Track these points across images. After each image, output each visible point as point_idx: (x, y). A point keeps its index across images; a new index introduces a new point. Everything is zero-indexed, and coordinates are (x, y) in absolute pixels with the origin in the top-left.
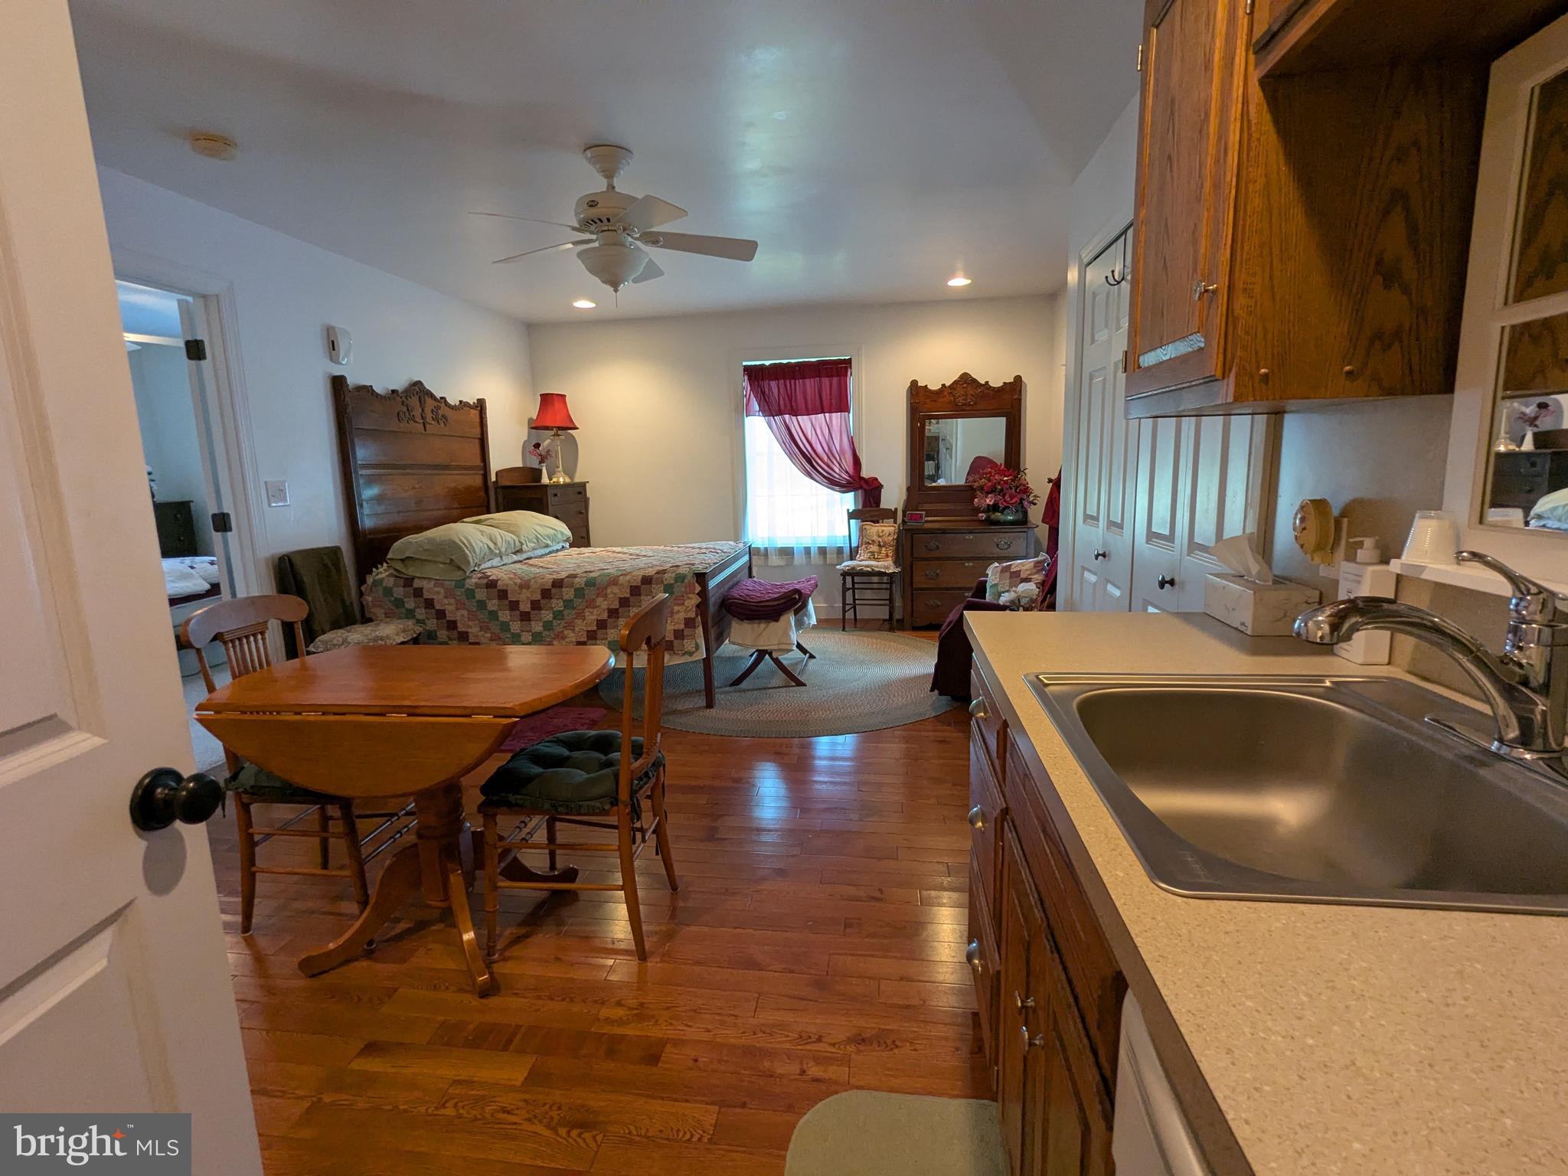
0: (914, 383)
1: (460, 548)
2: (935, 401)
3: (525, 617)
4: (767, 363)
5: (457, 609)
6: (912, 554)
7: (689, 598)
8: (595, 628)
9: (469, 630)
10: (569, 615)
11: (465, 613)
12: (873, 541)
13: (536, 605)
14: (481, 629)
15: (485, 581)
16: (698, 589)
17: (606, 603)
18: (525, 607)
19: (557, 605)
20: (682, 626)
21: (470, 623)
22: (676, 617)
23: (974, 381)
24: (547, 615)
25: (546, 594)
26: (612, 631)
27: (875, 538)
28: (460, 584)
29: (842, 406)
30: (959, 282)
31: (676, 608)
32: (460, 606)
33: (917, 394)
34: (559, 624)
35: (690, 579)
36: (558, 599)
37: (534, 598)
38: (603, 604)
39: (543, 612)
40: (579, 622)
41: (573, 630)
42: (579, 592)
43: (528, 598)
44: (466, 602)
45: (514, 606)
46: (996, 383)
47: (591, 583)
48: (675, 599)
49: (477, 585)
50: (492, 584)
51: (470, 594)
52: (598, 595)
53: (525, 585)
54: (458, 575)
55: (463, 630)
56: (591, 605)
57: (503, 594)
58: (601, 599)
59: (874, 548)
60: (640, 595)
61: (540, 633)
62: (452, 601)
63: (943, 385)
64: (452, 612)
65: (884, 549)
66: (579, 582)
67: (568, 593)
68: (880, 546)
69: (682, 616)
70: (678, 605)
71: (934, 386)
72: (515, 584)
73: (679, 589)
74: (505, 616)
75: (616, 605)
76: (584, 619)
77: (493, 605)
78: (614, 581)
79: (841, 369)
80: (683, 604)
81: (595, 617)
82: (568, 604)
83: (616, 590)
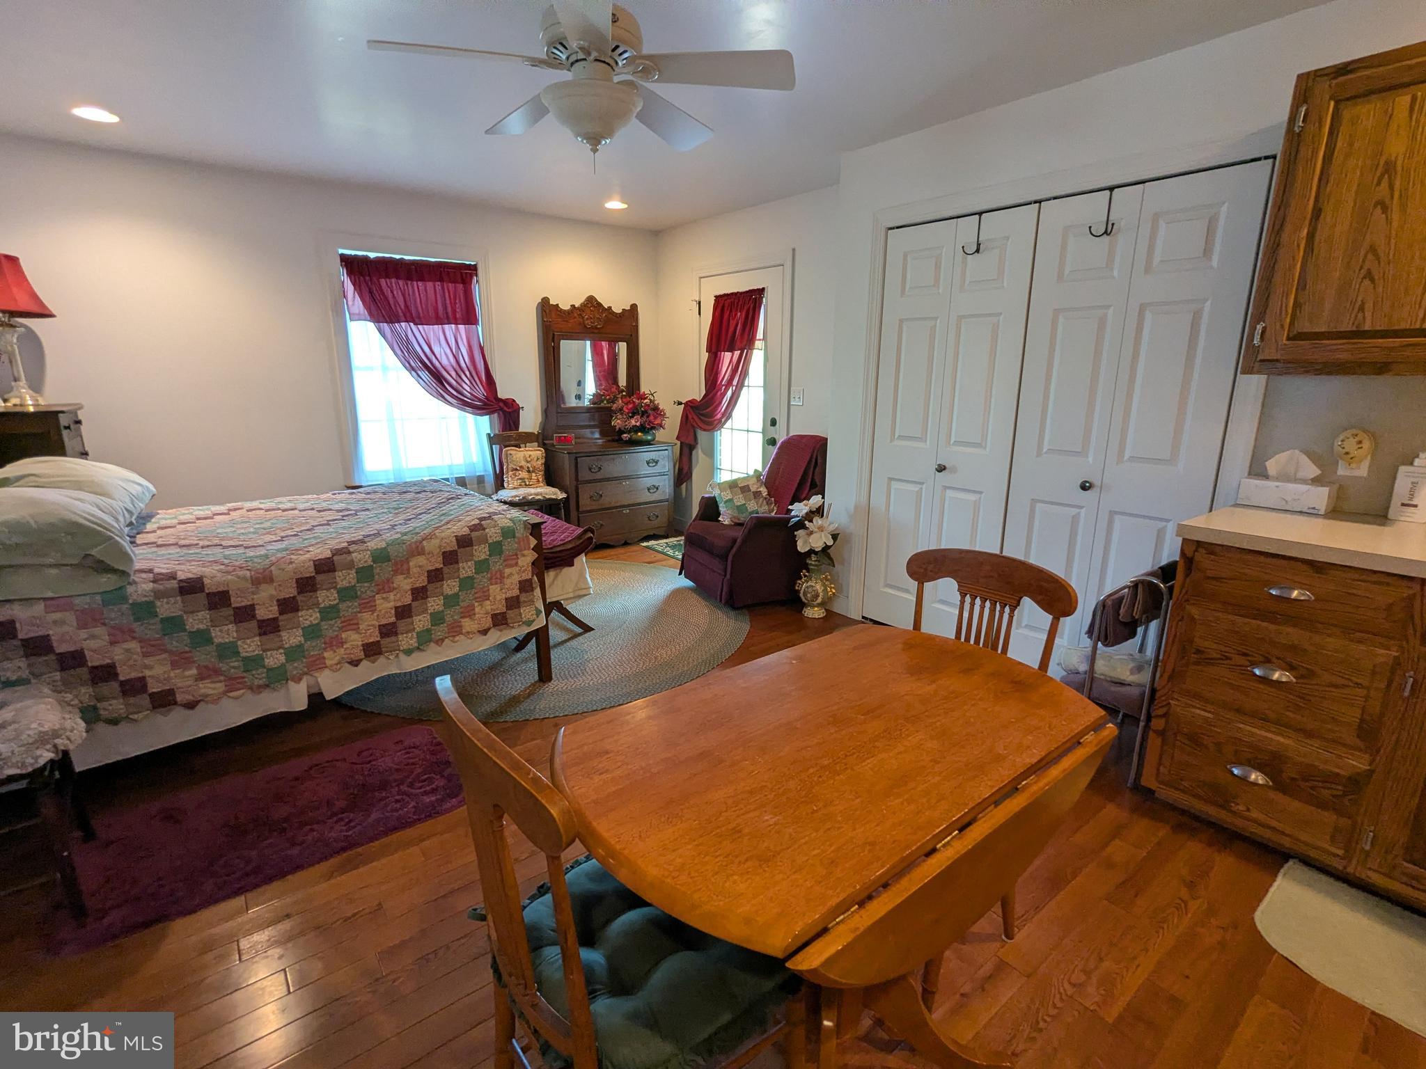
0: (545, 301)
1: (99, 532)
2: (567, 321)
3: (269, 628)
4: (372, 255)
5: (112, 643)
6: (577, 479)
7: (524, 556)
8: (393, 619)
9: (147, 673)
10: (348, 608)
11: (134, 645)
12: (521, 467)
13: (288, 606)
14: (175, 665)
15: (174, 584)
16: (533, 542)
17: (409, 581)
18: (262, 613)
19: (326, 597)
20: (516, 592)
21: (146, 661)
22: (508, 581)
23: (600, 305)
24: (309, 617)
25: (306, 585)
26: (419, 617)
27: (523, 463)
28: (117, 596)
29: (470, 317)
30: (615, 205)
31: (508, 571)
32: (119, 635)
33: (546, 309)
34: (332, 626)
35: (521, 532)
36: (328, 590)
37: (282, 596)
38: (404, 584)
39: (300, 614)
40: (366, 615)
41: (357, 630)
42: (365, 574)
43: (271, 597)
44: (136, 626)
45: (245, 614)
46: (617, 309)
47: (381, 556)
48: (505, 561)
49: (158, 595)
50: (191, 587)
51: (144, 610)
52: (396, 572)
53: (263, 578)
54: (106, 582)
55: (134, 675)
56: (385, 587)
57: (219, 600)
58: (400, 577)
59: (524, 474)
60: (457, 563)
61: (300, 646)
62: (99, 630)
63: (573, 306)
64: (96, 646)
65: (534, 474)
66: (361, 558)
67: (345, 578)
68: (529, 471)
69: (516, 579)
70: (510, 566)
71: (565, 306)
72: (244, 578)
73: (509, 546)
74: (225, 633)
75: (422, 581)
76: (373, 611)
77: (198, 620)
78: (417, 550)
79: (463, 275)
80: (516, 564)
81: (392, 604)
82: (347, 594)
83: (421, 560)
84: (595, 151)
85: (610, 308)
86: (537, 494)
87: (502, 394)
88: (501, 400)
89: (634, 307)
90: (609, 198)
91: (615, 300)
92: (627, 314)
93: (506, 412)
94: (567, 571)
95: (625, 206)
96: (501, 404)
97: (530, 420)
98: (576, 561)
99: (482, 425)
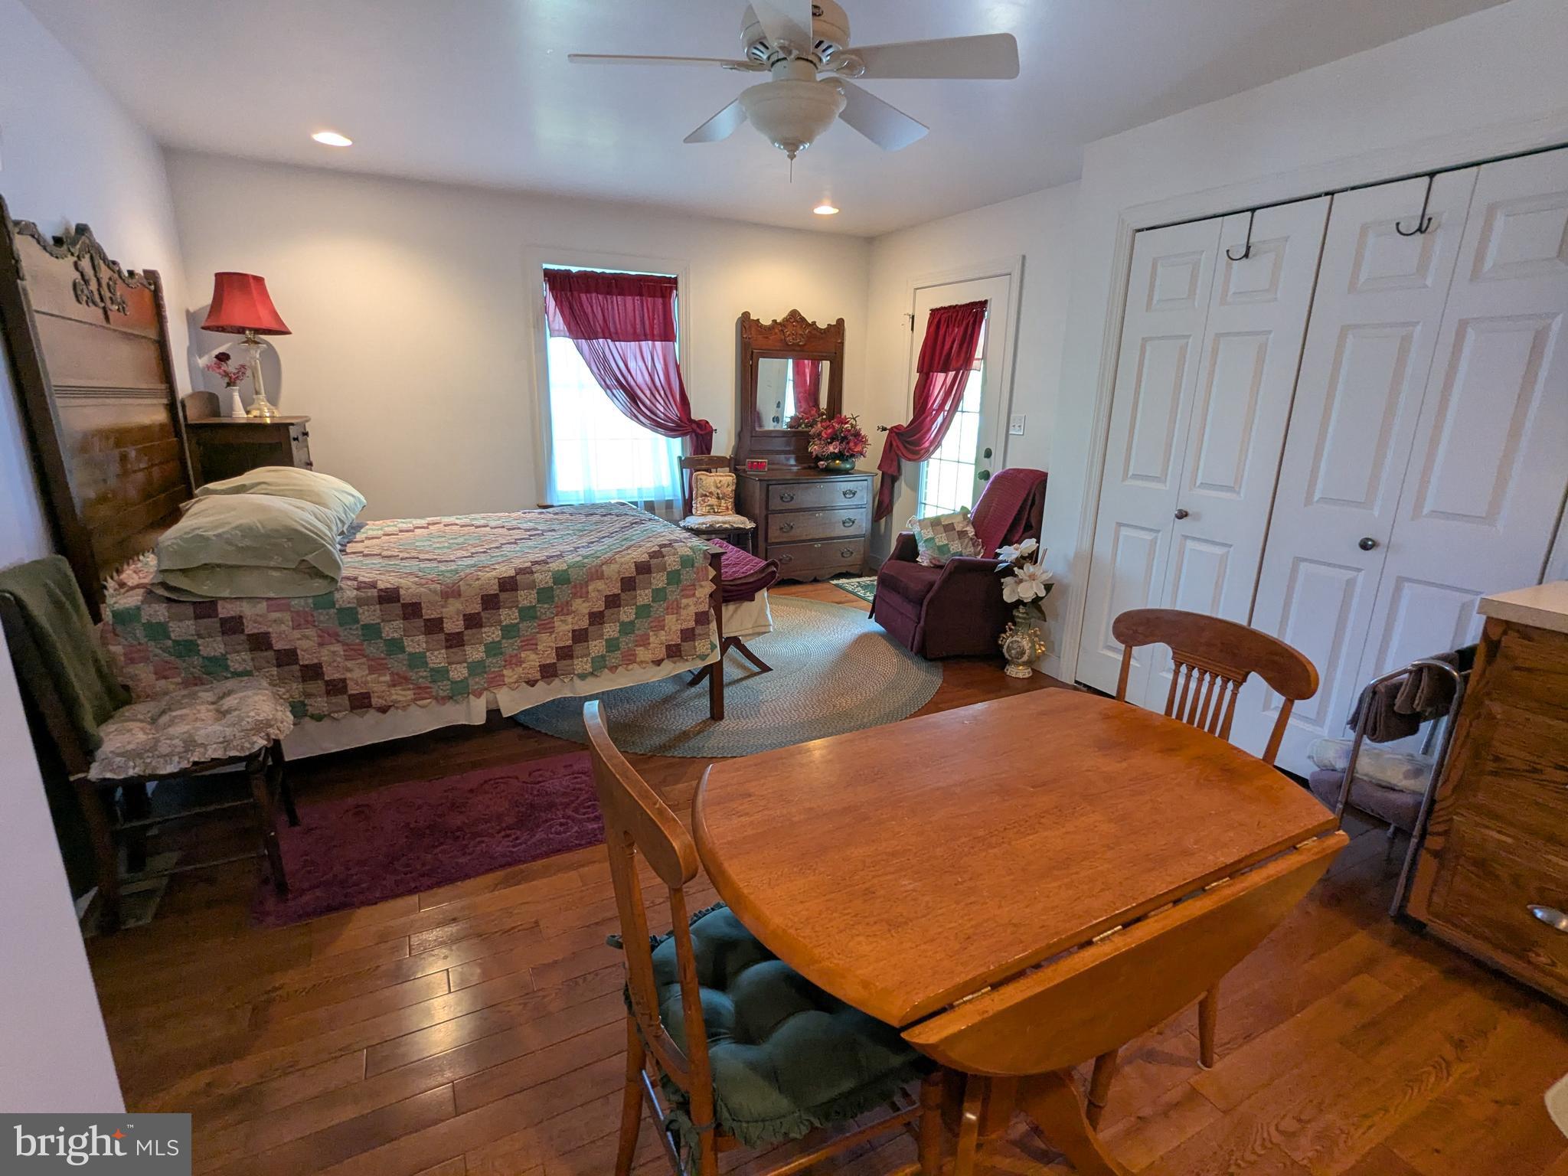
0: (746, 315)
1: (315, 540)
2: (767, 338)
3: (455, 641)
4: (574, 269)
5: (321, 645)
6: (767, 508)
7: (701, 586)
8: (570, 642)
9: (348, 675)
10: (527, 628)
11: (338, 648)
12: (711, 493)
13: (473, 621)
14: (372, 670)
15: (375, 592)
16: (712, 573)
17: (586, 605)
18: (450, 627)
19: (508, 616)
20: (692, 624)
21: (349, 664)
22: (683, 612)
23: (803, 319)
24: (492, 634)
25: (490, 602)
26: (594, 643)
27: (713, 489)
28: (325, 602)
29: (667, 334)
30: (825, 210)
31: (684, 601)
32: (327, 637)
33: (746, 323)
34: (513, 644)
35: (700, 562)
36: (510, 608)
37: (469, 611)
38: (582, 607)
39: (484, 630)
40: (544, 636)
41: (535, 651)
42: (545, 595)
43: (458, 612)
44: (340, 630)
45: (434, 626)
46: (822, 325)
47: (561, 579)
48: (682, 590)
49: (361, 602)
50: (389, 597)
51: (348, 615)
52: (575, 595)
53: (451, 592)
54: (318, 586)
55: (337, 676)
56: (564, 609)
57: (412, 610)
58: (579, 601)
59: (713, 501)
60: (635, 589)
61: (481, 662)
62: (310, 632)
63: (774, 321)
64: (308, 648)
65: (723, 501)
66: (542, 578)
67: (527, 598)
68: (718, 498)
69: (692, 610)
70: (687, 597)
71: (766, 322)
72: (435, 592)
73: (687, 576)
74: (416, 643)
75: (600, 606)
76: (551, 633)
77: (393, 629)
78: (597, 574)
79: (662, 289)
80: (694, 595)
81: (570, 627)
82: (527, 614)
83: (600, 585)
84: (792, 157)
85: (814, 323)
86: (725, 523)
87: (696, 415)
88: (694, 422)
89: (841, 322)
90: (819, 203)
91: (820, 315)
92: (832, 329)
93: (698, 434)
94: (747, 605)
95: (835, 211)
96: (694, 426)
97: (723, 444)
98: (758, 595)
99: (675, 447)
